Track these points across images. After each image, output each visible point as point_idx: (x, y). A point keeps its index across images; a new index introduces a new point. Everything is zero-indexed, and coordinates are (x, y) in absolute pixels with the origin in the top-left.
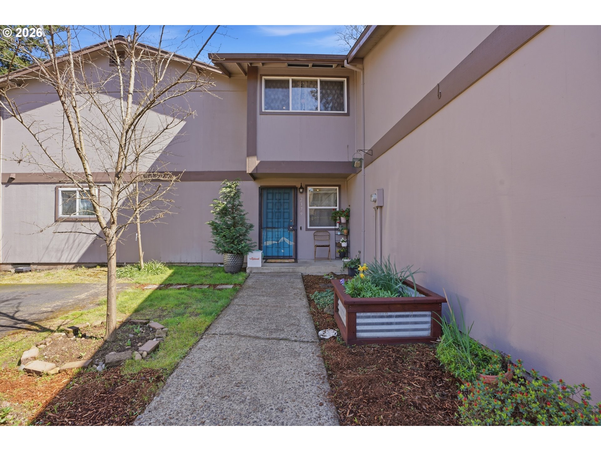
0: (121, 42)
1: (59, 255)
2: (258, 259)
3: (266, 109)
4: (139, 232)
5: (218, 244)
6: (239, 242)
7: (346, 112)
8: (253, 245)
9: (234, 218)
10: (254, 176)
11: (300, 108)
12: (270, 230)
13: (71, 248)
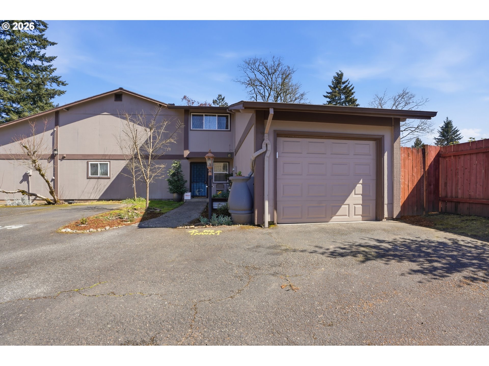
0: (122, 91)
1: (89, 195)
2: (189, 196)
3: (193, 128)
4: (135, 184)
5: (171, 189)
6: (181, 188)
7: (229, 130)
8: (187, 190)
9: (178, 177)
10: (187, 158)
11: (208, 127)
12: (195, 183)
13: (96, 192)
